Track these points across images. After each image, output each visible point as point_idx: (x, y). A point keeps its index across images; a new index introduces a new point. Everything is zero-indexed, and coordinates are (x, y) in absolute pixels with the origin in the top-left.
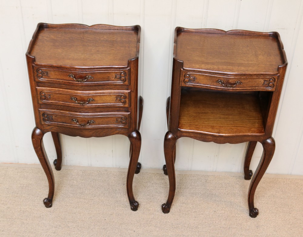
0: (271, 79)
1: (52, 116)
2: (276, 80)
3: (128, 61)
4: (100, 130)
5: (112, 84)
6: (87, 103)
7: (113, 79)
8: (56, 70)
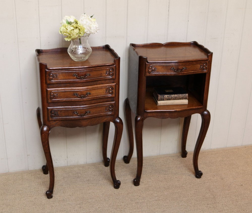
0: (205, 64)
1: (58, 112)
2: (208, 64)
3: (114, 60)
4: (93, 119)
5: (104, 79)
6: (86, 96)
7: (105, 75)
8: (63, 72)
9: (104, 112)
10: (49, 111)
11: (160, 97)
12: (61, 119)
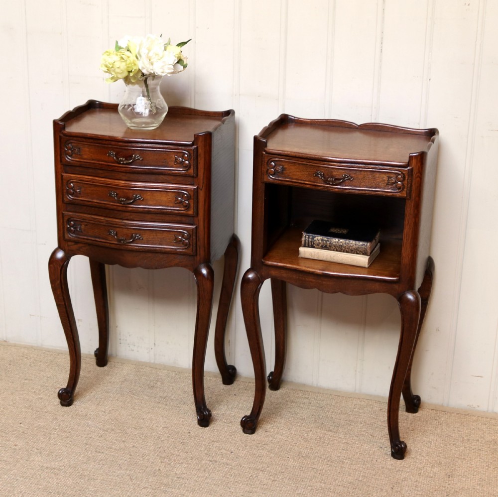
1: (81, 225)
3: (195, 135)
4: (150, 255)
5: (170, 172)
6: (132, 201)
7: (172, 163)
8: (91, 144)
9: (172, 244)
10: (65, 221)
11: (305, 237)
12: (86, 241)
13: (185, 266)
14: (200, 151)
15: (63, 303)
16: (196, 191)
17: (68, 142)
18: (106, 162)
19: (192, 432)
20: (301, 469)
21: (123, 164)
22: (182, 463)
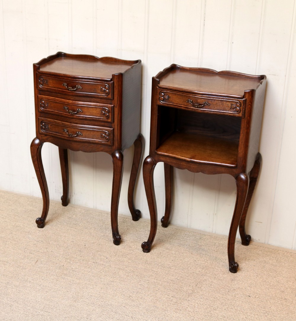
0: (238, 103)
1: (48, 125)
2: (242, 105)
3: (112, 75)
4: (86, 144)
5: (97, 96)
6: (76, 112)
7: (99, 91)
8: (53, 78)
9: (99, 138)
10: (40, 122)
12: (51, 134)
13: (107, 152)
14: (115, 84)
15: (39, 169)
16: (113, 108)
17: (41, 77)
18: (62, 89)
19: (87, 245)
20: (145, 270)
21: (71, 91)
22: (77, 262)
